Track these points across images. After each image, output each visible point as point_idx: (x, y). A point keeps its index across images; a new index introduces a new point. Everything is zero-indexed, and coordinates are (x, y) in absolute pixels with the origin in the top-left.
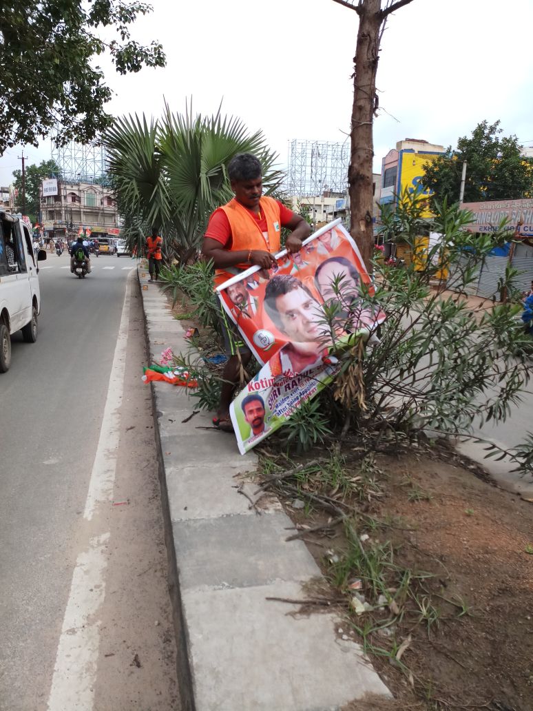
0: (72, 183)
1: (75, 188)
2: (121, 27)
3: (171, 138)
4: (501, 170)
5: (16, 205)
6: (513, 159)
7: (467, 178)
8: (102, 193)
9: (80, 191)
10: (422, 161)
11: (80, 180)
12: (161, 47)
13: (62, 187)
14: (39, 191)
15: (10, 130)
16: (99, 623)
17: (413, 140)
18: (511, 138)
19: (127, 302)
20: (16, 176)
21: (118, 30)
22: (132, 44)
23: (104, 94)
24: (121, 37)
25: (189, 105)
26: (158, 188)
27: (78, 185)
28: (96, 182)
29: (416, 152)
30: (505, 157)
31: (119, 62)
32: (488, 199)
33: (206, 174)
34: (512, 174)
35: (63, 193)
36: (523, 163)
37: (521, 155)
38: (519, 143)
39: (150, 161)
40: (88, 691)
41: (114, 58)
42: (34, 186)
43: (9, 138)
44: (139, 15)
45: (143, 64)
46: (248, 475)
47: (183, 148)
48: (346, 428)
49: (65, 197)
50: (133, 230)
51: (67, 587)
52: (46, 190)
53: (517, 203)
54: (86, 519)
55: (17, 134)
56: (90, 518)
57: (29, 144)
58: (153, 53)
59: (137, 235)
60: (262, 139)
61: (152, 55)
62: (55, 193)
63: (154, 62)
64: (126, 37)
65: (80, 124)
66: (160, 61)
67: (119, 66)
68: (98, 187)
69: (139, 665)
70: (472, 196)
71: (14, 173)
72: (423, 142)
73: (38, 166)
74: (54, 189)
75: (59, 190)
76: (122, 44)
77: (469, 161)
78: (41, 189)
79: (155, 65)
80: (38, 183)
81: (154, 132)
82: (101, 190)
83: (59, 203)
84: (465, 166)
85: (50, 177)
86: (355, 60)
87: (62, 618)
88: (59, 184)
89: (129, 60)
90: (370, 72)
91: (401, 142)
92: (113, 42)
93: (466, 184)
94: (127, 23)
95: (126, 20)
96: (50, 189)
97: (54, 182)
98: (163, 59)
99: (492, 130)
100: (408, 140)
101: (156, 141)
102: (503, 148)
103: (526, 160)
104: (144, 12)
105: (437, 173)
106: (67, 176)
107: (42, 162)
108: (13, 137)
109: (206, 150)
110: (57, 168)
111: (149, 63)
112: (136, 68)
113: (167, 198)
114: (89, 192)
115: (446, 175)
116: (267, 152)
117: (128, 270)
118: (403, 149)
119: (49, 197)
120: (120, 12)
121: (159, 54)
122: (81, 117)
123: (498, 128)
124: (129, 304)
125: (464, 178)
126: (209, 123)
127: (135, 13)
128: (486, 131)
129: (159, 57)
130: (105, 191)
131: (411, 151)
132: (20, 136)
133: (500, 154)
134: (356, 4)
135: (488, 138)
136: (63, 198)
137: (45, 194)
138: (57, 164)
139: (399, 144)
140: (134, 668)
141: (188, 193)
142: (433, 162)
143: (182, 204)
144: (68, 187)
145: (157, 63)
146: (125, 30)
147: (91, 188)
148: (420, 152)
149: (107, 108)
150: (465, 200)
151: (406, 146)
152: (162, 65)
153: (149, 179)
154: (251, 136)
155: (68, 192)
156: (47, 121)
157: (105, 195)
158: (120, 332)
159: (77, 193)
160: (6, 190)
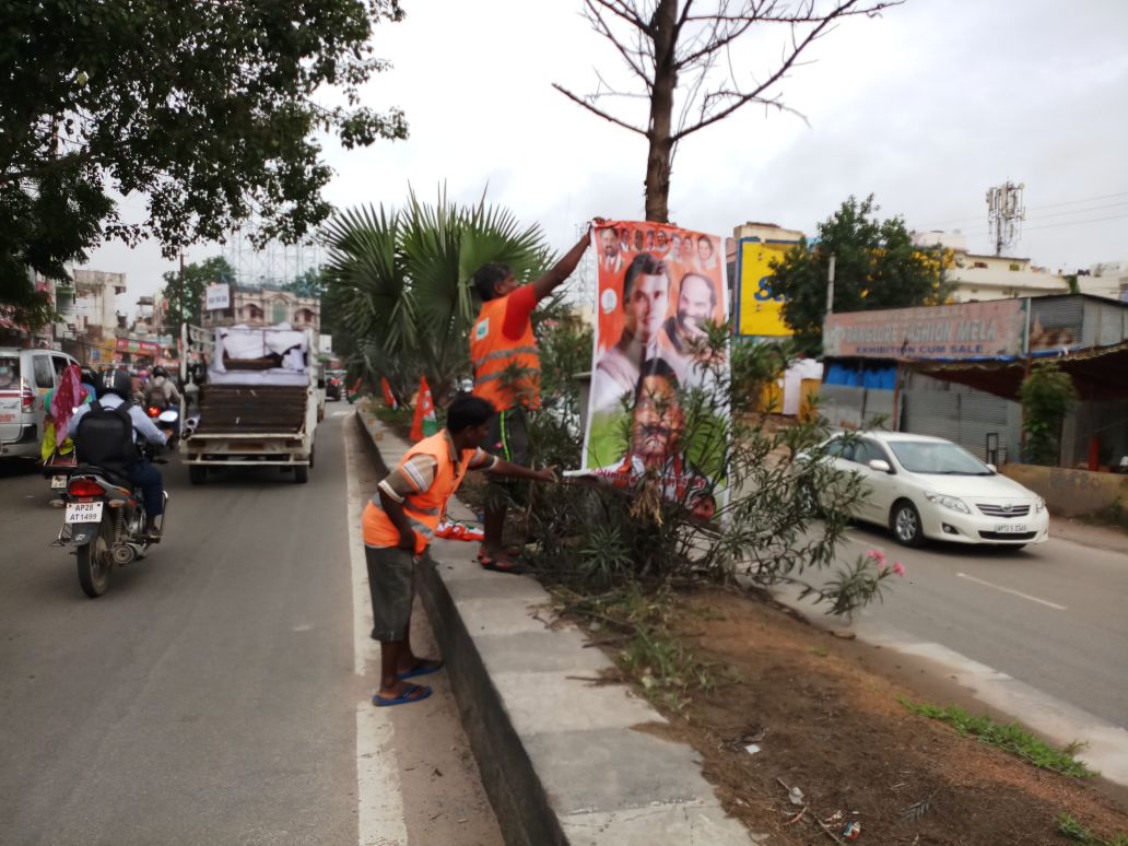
0: (252, 290)
1: (256, 297)
2: (349, 90)
3: (418, 236)
4: (885, 265)
5: (164, 322)
6: (901, 250)
7: (837, 277)
8: (297, 304)
9: (262, 301)
10: (769, 254)
11: (264, 286)
12: (402, 114)
13: (236, 295)
14: (200, 302)
15: (186, 223)
16: (393, 750)
17: (758, 225)
18: (896, 220)
19: (350, 458)
20: (167, 279)
21: (344, 92)
22: (363, 110)
23: (322, 174)
24: (348, 101)
25: (443, 192)
26: (401, 305)
27: (260, 292)
28: (287, 288)
29: (763, 241)
30: (890, 246)
31: (344, 134)
32: (870, 307)
33: (467, 283)
34: (901, 270)
35: (237, 304)
36: (917, 255)
37: (913, 244)
38: (908, 227)
39: (390, 267)
40: (395, 791)
41: (339, 128)
42: (193, 295)
43: (185, 233)
44: (372, 74)
45: (377, 136)
46: (542, 606)
47: (436, 250)
48: (647, 568)
49: (240, 311)
50: (357, 358)
51: (354, 725)
52: (212, 301)
53: (907, 314)
54: (358, 676)
55: (196, 229)
56: (362, 674)
57: (212, 241)
58: (391, 122)
59: (361, 366)
60: (540, 235)
61: (389, 125)
62: (226, 305)
63: (392, 133)
64: (354, 102)
65: (287, 215)
66: (401, 132)
67: (345, 139)
68: (291, 296)
69: (440, 775)
70: (846, 304)
71: (165, 276)
72: (772, 226)
73: (200, 264)
74: (224, 299)
75: (232, 300)
76: (349, 111)
77: (837, 255)
78: (203, 299)
79: (393, 137)
80: (199, 290)
81: (395, 228)
82: (295, 299)
83: (231, 319)
84: (832, 262)
85: (219, 281)
86: (646, 183)
87: (355, 747)
88: (232, 292)
89: (358, 131)
90: (661, 196)
91: (740, 227)
92: (339, 109)
93: (835, 286)
94: (358, 86)
95: (357, 80)
96: (218, 299)
97: (224, 289)
98: (405, 130)
99: (866, 209)
100: (751, 224)
101: (397, 240)
102: (887, 233)
103: (921, 250)
104: (379, 69)
105: (790, 271)
106: (243, 278)
107: (205, 259)
108: (190, 233)
109: (466, 250)
110: (228, 269)
111: (384, 134)
112: (368, 141)
113: (410, 315)
114: (277, 302)
115: (803, 274)
116: (545, 253)
117: (342, 418)
118: (743, 236)
119: (215, 311)
120: (350, 71)
121: (400, 123)
122: (289, 206)
123: (874, 204)
124: (353, 461)
125: (831, 277)
126: (468, 214)
127: (369, 71)
128: (858, 211)
129: (399, 128)
130: (302, 301)
131: (756, 239)
132: (201, 230)
133: (883, 242)
134: (646, 129)
135: (862, 221)
136: (236, 313)
137: (210, 307)
138: (229, 262)
139: (738, 230)
140: (436, 777)
141: (441, 308)
142: (786, 257)
143: (433, 322)
144: (245, 296)
145: (396, 134)
146: (354, 93)
147: (281, 297)
148: (768, 241)
149: (326, 194)
150: (836, 309)
151: (746, 233)
152: (403, 137)
153: (388, 290)
154: (523, 232)
155: (245, 303)
156: (239, 212)
157: (301, 307)
158: (349, 495)
159: (258, 304)
160: (148, 301)
